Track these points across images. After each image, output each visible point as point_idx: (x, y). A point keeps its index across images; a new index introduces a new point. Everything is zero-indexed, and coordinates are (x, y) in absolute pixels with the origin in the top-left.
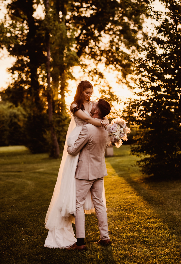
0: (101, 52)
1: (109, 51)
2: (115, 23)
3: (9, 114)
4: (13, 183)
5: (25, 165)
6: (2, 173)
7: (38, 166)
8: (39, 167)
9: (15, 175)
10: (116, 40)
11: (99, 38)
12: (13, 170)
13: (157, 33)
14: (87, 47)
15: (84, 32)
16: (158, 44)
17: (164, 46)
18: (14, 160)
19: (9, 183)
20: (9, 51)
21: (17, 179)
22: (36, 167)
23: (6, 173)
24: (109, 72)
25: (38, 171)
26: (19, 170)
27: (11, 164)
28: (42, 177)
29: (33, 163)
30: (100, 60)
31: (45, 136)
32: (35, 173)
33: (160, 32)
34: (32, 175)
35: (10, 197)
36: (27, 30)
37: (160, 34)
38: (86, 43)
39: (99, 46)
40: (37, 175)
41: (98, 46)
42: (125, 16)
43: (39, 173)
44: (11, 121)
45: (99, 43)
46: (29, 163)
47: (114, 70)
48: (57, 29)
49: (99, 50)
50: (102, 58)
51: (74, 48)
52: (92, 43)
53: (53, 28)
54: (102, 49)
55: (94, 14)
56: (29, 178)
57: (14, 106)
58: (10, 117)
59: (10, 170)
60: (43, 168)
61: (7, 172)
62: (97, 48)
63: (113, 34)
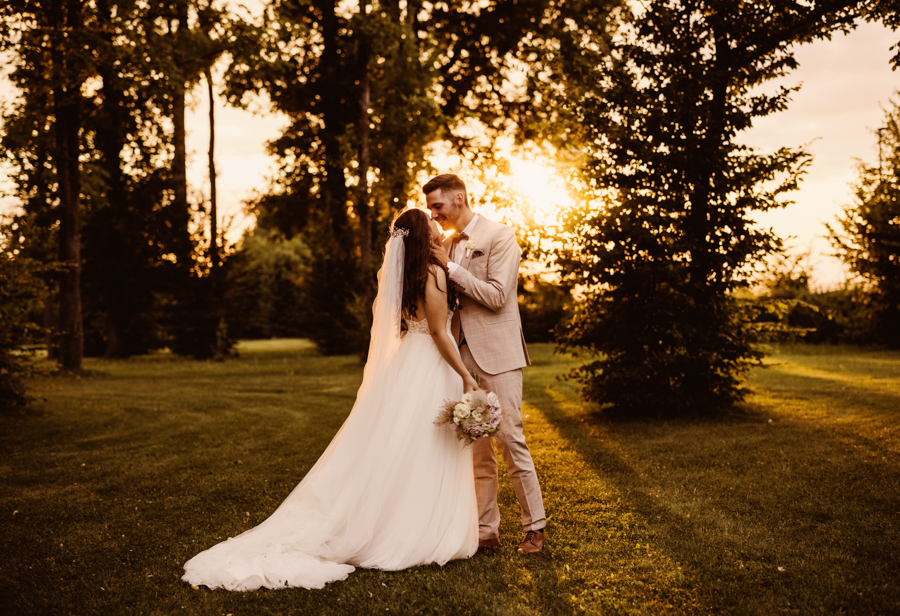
0: (506, 108)
1: (528, 104)
2: (544, 32)
3: (272, 260)
4: (256, 415)
5: (297, 377)
6: (237, 394)
7: (328, 380)
8: (332, 383)
9: (268, 398)
10: (544, 77)
11: (503, 71)
12: (265, 388)
13: (636, 37)
14: (470, 93)
15: (465, 53)
16: (639, 66)
17: (653, 71)
18: (272, 366)
19: (248, 414)
20: (273, 98)
21: (270, 407)
22: (325, 382)
23: (247, 395)
24: (524, 158)
25: (325, 391)
26: (280, 388)
27: (264, 374)
28: (334, 404)
29: (318, 374)
30: (502, 127)
31: (351, 309)
32: (317, 395)
33: (645, 31)
34: (309, 399)
35: (238, 444)
36: (318, 44)
37: (645, 39)
38: (468, 83)
39: (502, 92)
40: (323, 400)
41: (497, 93)
42: (568, 16)
43: (328, 395)
44: (278, 276)
45: (500, 84)
46: (308, 373)
47: (537, 154)
48: (387, 37)
49: (501, 103)
50: (509, 122)
51: (436, 94)
52: (483, 84)
53: (378, 31)
54: (510, 99)
55: (490, 10)
56: (301, 405)
57: (283, 237)
58: (276, 266)
59: (257, 387)
60: (341, 385)
61: (250, 391)
62: (495, 96)
63: (538, 60)
